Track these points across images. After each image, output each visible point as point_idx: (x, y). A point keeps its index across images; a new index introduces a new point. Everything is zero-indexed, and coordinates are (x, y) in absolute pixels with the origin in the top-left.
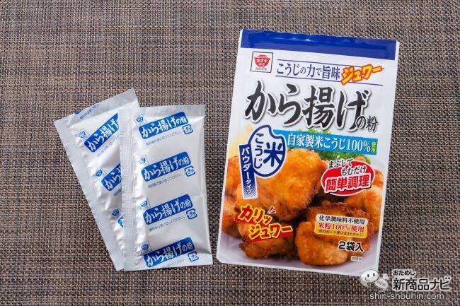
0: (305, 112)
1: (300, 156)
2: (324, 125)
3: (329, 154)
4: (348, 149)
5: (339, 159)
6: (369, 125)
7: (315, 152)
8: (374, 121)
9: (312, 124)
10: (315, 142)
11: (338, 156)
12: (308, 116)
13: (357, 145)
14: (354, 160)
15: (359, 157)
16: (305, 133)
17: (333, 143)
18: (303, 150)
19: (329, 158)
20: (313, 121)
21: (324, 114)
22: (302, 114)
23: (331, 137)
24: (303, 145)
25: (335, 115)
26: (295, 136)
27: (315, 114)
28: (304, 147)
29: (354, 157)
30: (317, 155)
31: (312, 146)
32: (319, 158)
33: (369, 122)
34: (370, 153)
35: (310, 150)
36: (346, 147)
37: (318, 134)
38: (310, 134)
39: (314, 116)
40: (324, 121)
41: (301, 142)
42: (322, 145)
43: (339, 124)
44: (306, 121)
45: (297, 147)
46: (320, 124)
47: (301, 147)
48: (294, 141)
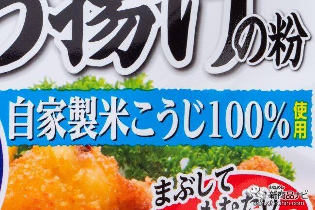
0: (58, 22)
1: (55, 171)
2: (127, 59)
3: (152, 158)
4: (215, 134)
5: (188, 170)
6: (278, 47)
7: (106, 151)
8: (294, 32)
9: (85, 61)
10: (101, 119)
11: (184, 162)
12: (67, 32)
13: (243, 118)
14: (236, 172)
15: (252, 160)
16: (63, 93)
17: (160, 117)
18: (63, 152)
19: (155, 171)
20: (89, 48)
21: (122, 22)
22: (47, 28)
23: (155, 96)
24: (61, 132)
25: (162, 21)
26: (30, 105)
27: (91, 23)
28: (65, 140)
29: (238, 158)
30: (111, 163)
31: (93, 135)
32: (121, 173)
33: (276, 37)
34: (291, 140)
35: (88, 148)
36: (207, 128)
37: (109, 92)
38: (83, 93)
39: (89, 32)
40: (125, 46)
41: (53, 126)
42: (124, 129)
43: (178, 50)
44: (65, 51)
45: (42, 141)
46: (114, 57)
47: (55, 141)
48: (29, 123)
